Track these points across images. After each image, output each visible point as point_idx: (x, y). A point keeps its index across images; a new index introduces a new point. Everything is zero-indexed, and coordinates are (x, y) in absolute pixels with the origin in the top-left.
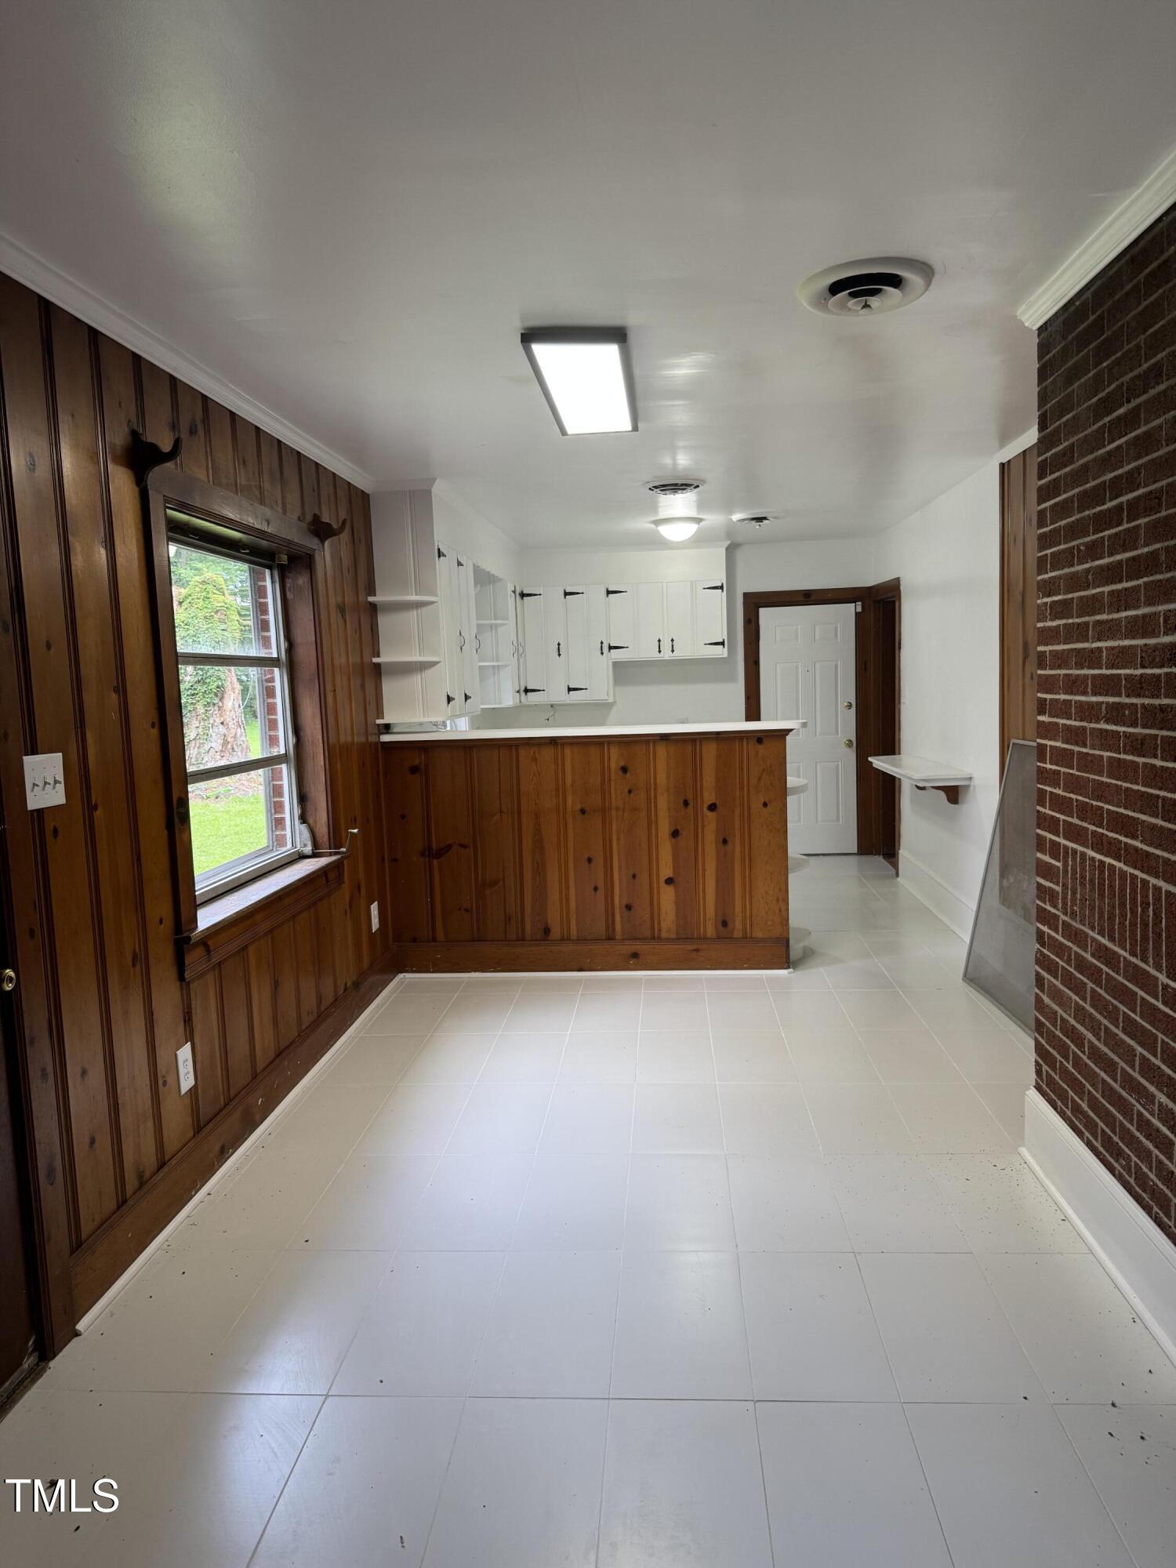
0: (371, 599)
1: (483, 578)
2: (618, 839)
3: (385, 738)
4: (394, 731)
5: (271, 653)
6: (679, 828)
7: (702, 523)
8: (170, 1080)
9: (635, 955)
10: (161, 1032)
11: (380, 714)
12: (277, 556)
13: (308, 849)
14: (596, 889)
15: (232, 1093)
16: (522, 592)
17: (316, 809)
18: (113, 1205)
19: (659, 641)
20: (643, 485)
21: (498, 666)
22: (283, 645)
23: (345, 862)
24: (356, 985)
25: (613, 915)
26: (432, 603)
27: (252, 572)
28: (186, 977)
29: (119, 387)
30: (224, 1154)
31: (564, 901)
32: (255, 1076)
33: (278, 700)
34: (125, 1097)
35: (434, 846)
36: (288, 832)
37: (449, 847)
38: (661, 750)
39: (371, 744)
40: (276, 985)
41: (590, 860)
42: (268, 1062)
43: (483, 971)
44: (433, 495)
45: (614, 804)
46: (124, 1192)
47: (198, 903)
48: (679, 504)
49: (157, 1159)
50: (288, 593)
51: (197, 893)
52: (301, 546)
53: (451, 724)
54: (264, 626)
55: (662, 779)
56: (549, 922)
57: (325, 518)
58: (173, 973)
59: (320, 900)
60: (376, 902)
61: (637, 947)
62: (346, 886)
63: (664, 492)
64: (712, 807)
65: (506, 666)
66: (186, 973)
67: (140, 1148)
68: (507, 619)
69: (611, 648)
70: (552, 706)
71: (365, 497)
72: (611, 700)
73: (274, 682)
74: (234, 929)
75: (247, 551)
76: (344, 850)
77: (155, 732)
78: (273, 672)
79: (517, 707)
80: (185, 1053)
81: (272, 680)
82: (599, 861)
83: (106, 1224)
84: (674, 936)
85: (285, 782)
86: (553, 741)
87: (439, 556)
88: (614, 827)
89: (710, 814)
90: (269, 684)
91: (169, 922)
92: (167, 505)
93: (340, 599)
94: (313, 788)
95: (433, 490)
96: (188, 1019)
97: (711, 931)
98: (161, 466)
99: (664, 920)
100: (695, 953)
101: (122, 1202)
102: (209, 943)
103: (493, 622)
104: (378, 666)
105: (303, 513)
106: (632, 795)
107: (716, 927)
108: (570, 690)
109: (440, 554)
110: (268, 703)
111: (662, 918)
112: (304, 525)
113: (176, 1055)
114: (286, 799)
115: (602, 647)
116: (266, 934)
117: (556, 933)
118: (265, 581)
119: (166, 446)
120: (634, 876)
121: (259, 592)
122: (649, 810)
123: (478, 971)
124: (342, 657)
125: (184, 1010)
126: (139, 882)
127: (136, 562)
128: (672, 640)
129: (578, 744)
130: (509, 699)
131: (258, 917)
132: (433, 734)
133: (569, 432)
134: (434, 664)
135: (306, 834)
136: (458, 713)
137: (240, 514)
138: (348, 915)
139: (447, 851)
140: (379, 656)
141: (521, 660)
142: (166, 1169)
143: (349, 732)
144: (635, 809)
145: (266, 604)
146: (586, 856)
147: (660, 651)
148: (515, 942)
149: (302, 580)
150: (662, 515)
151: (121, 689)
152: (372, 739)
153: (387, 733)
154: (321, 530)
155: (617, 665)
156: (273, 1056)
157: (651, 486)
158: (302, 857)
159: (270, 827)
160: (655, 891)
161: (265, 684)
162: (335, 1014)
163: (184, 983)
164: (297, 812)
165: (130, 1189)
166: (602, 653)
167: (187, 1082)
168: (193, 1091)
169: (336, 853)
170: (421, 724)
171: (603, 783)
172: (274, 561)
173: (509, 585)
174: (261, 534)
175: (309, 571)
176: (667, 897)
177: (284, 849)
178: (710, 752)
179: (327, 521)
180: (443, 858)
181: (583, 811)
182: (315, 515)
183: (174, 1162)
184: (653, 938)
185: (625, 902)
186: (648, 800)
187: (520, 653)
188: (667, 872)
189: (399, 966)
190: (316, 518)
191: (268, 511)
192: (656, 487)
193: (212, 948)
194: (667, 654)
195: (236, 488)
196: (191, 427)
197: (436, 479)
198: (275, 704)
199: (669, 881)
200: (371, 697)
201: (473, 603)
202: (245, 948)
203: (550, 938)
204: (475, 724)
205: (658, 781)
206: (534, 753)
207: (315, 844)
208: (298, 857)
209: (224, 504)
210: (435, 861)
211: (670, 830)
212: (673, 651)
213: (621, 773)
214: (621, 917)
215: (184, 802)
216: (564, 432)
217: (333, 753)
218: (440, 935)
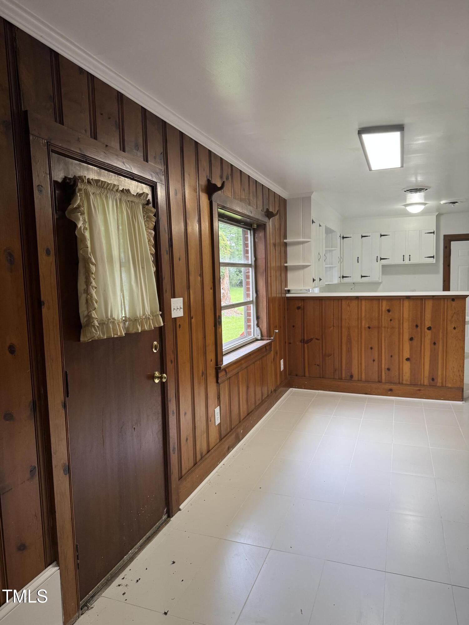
0: (285, 241)
1: (329, 231)
2: (385, 340)
3: (288, 295)
4: (291, 292)
5: (249, 262)
6: (413, 337)
7: (427, 205)
8: (213, 419)
9: (391, 390)
10: (210, 401)
11: (286, 286)
12: (253, 225)
13: (259, 337)
14: (374, 361)
15: (233, 427)
16: (343, 236)
17: (263, 322)
18: (193, 464)
19: (404, 256)
20: (402, 190)
21: (332, 267)
22: (253, 259)
23: (272, 343)
24: (275, 391)
25: (381, 372)
26: (309, 242)
27: (244, 231)
28: (219, 382)
29: (204, 164)
30: (229, 449)
31: (360, 365)
32: (240, 422)
33: (251, 280)
34: (197, 424)
35: (306, 339)
36: (252, 330)
37: (312, 339)
38: (406, 303)
39: (283, 297)
40: (248, 388)
41: (371, 348)
42: (244, 417)
43: (324, 390)
44: (312, 198)
45: (383, 325)
46: (196, 460)
47: (223, 354)
48: (417, 197)
49: (207, 449)
50: (256, 239)
51: (223, 351)
52: (261, 221)
53: (312, 290)
54: (247, 252)
55: (406, 315)
56: (353, 373)
57: (271, 210)
58: (215, 380)
59: (263, 357)
60: (283, 359)
61: (392, 387)
62: (272, 352)
63: (411, 193)
64: (429, 328)
65: (335, 267)
66: (219, 380)
67: (202, 445)
68: (337, 248)
69: (381, 259)
70: (354, 283)
71: (285, 201)
72: (380, 281)
73: (249, 273)
74: (235, 365)
75: (243, 224)
76: (272, 338)
77: (212, 291)
78: (249, 269)
79: (339, 284)
80: (217, 410)
81: (248, 272)
82: (375, 349)
83: (190, 470)
84: (409, 383)
85: (252, 311)
86: (357, 298)
87: (313, 223)
88: (383, 335)
89: (428, 331)
90: (247, 274)
91: (214, 361)
92: (219, 207)
93: (274, 241)
94: (262, 314)
95: (312, 196)
96: (219, 398)
97: (426, 382)
98: (217, 192)
99: (405, 376)
100: (418, 391)
101: (195, 464)
102: (227, 370)
103: (331, 249)
104: (286, 267)
105: (263, 208)
106: (392, 322)
107: (429, 381)
108: (362, 277)
109: (313, 222)
110: (247, 281)
111: (404, 375)
112: (263, 213)
113: (214, 410)
114: (252, 318)
115: (377, 259)
116: (245, 368)
117: (356, 377)
118: (248, 235)
119: (219, 185)
120: (391, 356)
121: (246, 239)
122: (399, 328)
123: (322, 390)
124: (273, 264)
125: (218, 394)
126: (205, 346)
127: (207, 229)
128: (410, 256)
129: (368, 299)
130: (336, 281)
131: (243, 362)
132: (305, 294)
133: (373, 169)
134: (309, 266)
135: (259, 331)
136: (317, 286)
137: (242, 209)
138: (273, 363)
139: (311, 341)
140: (287, 263)
141: (342, 264)
142: (210, 453)
143: (275, 294)
144: (393, 328)
145: (248, 244)
146: (370, 346)
147: (404, 260)
148: (338, 380)
149: (261, 234)
150: (408, 202)
151: (202, 275)
152: (283, 295)
153: (289, 293)
154: (269, 215)
155: (383, 266)
156: (246, 415)
157: (405, 190)
158: (257, 340)
159: (246, 328)
160: (401, 363)
161: (246, 274)
162: (268, 401)
163: (218, 384)
164: (256, 322)
165: (198, 459)
166: (377, 261)
167: (218, 421)
168: (220, 424)
169: (269, 339)
170: (301, 290)
171: (379, 316)
172: (252, 227)
173: (338, 233)
174: (248, 217)
175: (264, 231)
176: (407, 366)
177: (251, 337)
178: (429, 305)
179: (271, 211)
180: (309, 344)
181: (369, 328)
182: (267, 209)
183: (212, 450)
184: (399, 383)
185: (387, 367)
186: (399, 324)
187: (342, 261)
188: (407, 355)
189: (290, 385)
190: (268, 210)
191: (251, 208)
192: (408, 191)
193: (227, 371)
194: (407, 262)
195: (241, 200)
196: (227, 177)
197: (313, 192)
198: (249, 281)
199: (408, 359)
200: (283, 279)
201: (324, 241)
202: (238, 373)
203: (353, 379)
204: (321, 290)
205: (404, 316)
206: (349, 302)
207: (262, 335)
208: (255, 340)
209: (237, 206)
210: (306, 345)
211: (409, 337)
212: (410, 260)
213: (387, 312)
214: (385, 373)
215: (220, 317)
216: (370, 170)
217: (270, 301)
218: (307, 374)
